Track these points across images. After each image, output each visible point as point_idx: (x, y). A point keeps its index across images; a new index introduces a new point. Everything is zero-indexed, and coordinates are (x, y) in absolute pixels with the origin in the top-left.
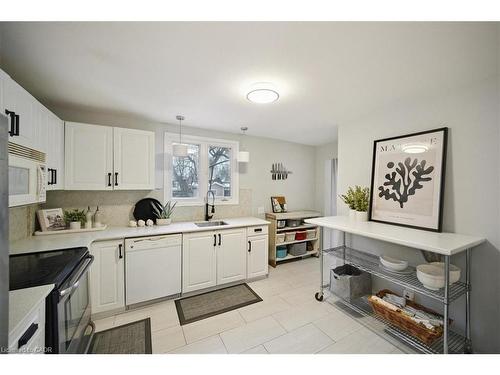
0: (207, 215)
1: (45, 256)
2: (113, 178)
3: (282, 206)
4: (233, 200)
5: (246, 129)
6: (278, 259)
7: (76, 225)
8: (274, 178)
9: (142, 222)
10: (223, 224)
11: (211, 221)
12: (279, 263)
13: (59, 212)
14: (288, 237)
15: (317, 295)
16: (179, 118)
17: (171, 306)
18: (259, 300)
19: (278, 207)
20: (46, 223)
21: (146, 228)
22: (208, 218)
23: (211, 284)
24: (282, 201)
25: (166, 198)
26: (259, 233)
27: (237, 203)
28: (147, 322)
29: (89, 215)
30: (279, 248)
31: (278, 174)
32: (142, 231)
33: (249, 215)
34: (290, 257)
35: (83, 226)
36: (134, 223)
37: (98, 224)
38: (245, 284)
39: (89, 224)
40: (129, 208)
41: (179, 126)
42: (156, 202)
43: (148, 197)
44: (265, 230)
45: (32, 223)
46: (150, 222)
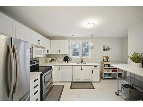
0: (81, 61)
1: (48, 67)
2: (59, 52)
3: (107, 60)
4: (89, 57)
5: (92, 36)
6: (105, 77)
7: (53, 62)
8: (104, 50)
9: (65, 62)
10: (85, 64)
11: (82, 63)
12: (105, 79)
13: (50, 59)
14: (109, 71)
15: (116, 93)
16: (73, 36)
17: (70, 84)
18: (94, 88)
19: (106, 60)
20: (48, 61)
21: (66, 63)
22: (81, 62)
23: (80, 80)
24: (107, 58)
25: (71, 56)
26: (96, 68)
27: (91, 58)
28: (64, 86)
29: (55, 60)
30: (105, 74)
31: (106, 49)
32: (65, 64)
33: (95, 62)
34: (110, 77)
35: (54, 62)
36: (63, 62)
37: (57, 62)
38: (91, 83)
39: (55, 61)
40: (63, 59)
41: (73, 38)
42: (68, 57)
43: (67, 56)
44: (98, 67)
45: (46, 61)
46: (67, 62)
